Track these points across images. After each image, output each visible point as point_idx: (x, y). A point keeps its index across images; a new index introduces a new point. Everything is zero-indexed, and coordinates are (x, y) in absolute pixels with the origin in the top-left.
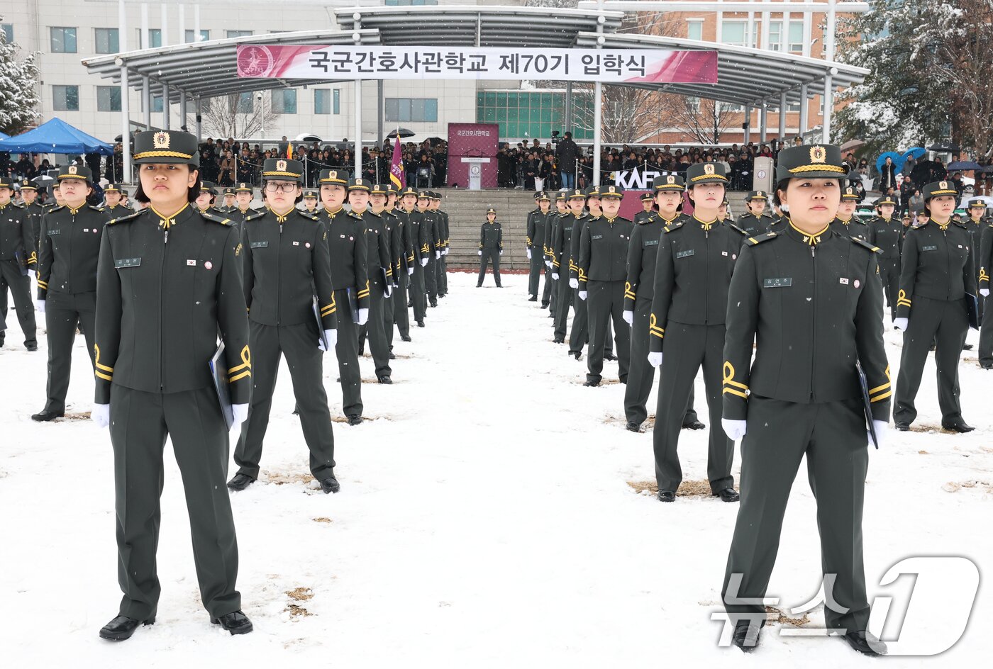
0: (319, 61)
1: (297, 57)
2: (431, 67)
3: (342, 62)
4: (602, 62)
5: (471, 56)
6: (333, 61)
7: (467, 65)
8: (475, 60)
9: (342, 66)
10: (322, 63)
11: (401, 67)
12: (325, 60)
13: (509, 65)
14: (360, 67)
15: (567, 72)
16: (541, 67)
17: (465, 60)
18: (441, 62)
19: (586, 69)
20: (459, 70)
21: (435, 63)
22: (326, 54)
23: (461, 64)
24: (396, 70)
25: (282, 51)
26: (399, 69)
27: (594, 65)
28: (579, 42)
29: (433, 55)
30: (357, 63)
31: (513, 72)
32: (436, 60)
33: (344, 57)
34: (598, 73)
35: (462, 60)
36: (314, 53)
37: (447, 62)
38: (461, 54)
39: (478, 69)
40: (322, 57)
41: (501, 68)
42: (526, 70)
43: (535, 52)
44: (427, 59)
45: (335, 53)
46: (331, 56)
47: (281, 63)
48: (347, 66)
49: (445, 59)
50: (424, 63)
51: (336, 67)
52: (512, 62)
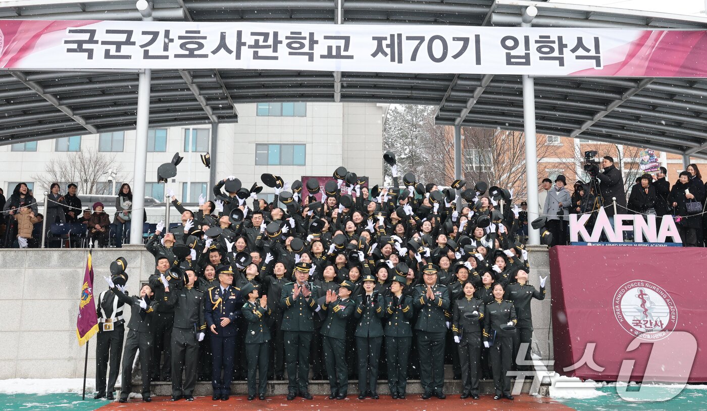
0: (80, 43)
1: (44, 38)
2: (262, 52)
3: (118, 45)
4: (533, 46)
5: (326, 38)
6: (104, 43)
7: (320, 49)
8: (334, 43)
9: (118, 50)
10: (85, 46)
11: (214, 52)
12: (91, 41)
13: (388, 50)
14: (146, 52)
15: (478, 62)
16: (438, 53)
17: (317, 42)
18: (279, 45)
19: (509, 57)
20: (307, 57)
21: (269, 47)
22: (93, 33)
23: (311, 48)
24: (206, 56)
25: (21, 28)
26: (211, 55)
27: (520, 51)
28: (495, 18)
29: (266, 35)
30: (142, 46)
31: (393, 60)
32: (270, 41)
33: (122, 38)
34: (528, 63)
35: (313, 42)
36: (70, 31)
37: (289, 46)
38: (312, 35)
39: (339, 56)
40: (86, 36)
41: (374, 55)
42: (413, 58)
43: (428, 30)
44: (257, 41)
45: (108, 32)
46: (100, 36)
47: (17, 45)
48: (125, 50)
49: (286, 42)
50: (250, 47)
51: (107, 52)
52: (391, 46)
